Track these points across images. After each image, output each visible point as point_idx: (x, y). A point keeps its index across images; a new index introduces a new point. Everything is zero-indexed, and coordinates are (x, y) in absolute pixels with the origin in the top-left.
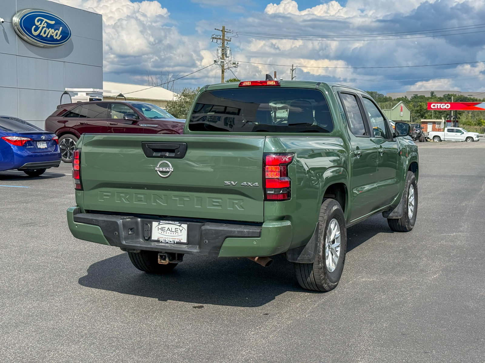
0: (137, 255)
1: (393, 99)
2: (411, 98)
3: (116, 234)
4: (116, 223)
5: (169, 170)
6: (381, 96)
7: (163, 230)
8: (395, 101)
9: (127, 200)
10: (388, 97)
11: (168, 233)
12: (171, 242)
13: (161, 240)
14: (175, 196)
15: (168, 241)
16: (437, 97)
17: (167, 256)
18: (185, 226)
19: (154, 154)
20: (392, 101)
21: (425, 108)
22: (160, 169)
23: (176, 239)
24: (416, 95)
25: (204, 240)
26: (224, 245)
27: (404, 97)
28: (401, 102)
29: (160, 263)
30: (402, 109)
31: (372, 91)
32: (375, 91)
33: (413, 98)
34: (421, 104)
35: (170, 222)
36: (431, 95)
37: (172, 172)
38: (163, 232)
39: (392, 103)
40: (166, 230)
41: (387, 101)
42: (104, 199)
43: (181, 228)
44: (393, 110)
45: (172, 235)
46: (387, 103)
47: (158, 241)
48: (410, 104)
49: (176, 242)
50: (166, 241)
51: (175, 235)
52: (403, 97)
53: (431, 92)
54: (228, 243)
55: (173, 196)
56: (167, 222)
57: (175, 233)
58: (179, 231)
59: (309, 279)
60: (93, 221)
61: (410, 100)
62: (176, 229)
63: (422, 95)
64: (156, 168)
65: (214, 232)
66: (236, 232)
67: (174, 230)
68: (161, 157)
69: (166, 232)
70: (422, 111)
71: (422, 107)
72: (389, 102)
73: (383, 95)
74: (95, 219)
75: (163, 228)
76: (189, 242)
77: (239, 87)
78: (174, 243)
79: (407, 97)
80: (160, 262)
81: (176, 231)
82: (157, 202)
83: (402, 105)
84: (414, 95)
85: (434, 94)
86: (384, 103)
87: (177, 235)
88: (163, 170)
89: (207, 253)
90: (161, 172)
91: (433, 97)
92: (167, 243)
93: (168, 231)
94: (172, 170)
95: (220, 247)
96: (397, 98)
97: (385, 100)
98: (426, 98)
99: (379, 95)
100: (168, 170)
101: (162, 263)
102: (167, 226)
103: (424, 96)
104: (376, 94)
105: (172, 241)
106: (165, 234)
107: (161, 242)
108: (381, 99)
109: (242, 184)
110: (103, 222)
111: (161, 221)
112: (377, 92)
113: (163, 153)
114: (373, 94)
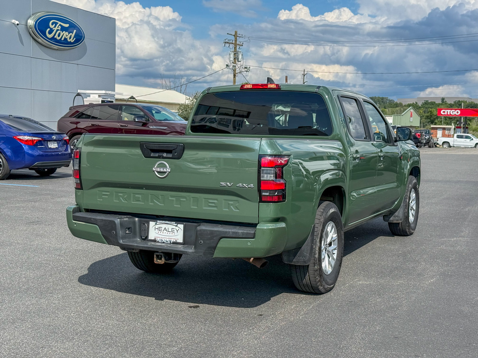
0: (136, 255)
1: (404, 104)
2: (422, 104)
3: (113, 233)
4: (114, 222)
5: (167, 170)
6: (391, 101)
7: (160, 230)
8: (406, 107)
9: (125, 199)
10: (399, 103)
11: (164, 233)
12: (167, 242)
13: (158, 239)
14: (172, 196)
15: (164, 241)
16: (448, 103)
17: (163, 255)
18: (181, 226)
19: (152, 155)
20: (402, 107)
21: (435, 114)
22: (157, 170)
23: (172, 239)
24: (427, 101)
25: (199, 240)
26: (219, 245)
27: (415, 103)
28: (411, 107)
29: (156, 263)
30: (411, 115)
31: (383, 97)
32: (386, 97)
33: (424, 104)
34: (431, 110)
35: (167, 222)
36: (442, 101)
37: (169, 172)
38: (160, 232)
39: (403, 108)
40: (163, 230)
41: (398, 107)
42: (103, 198)
43: (177, 228)
44: (402, 115)
45: (168, 234)
46: (397, 108)
47: (155, 241)
48: (420, 110)
49: (173, 242)
50: (162, 241)
51: (171, 235)
52: (413, 103)
53: (441, 98)
54: (223, 243)
55: (170, 197)
56: (164, 222)
57: (171, 233)
59: (304, 281)
60: (92, 220)
61: (420, 106)
62: (173, 229)
63: (433, 101)
64: (154, 168)
65: (209, 232)
66: (231, 233)
67: (170, 230)
68: (159, 157)
69: (163, 232)
70: (433, 117)
71: (432, 113)
72: (399, 108)
73: (393, 100)
74: (93, 218)
75: (160, 228)
76: (185, 242)
77: (240, 90)
78: (171, 243)
79: (418, 103)
80: (157, 261)
81: (173, 231)
82: (154, 202)
83: (412, 110)
84: (425, 101)
85: (444, 101)
86: (395, 109)
87: (173, 235)
88: (160, 170)
89: (202, 253)
90: (158, 172)
91: (443, 104)
92: (164, 242)
94: (169, 171)
95: (215, 248)
96: (407, 104)
97: (395, 106)
98: (436, 104)
99: (390, 101)
100: (165, 170)
101: (158, 263)
102: (164, 226)
103: (435, 102)
104: (386, 100)
105: (168, 240)
106: (162, 234)
107: (158, 241)
108: (391, 105)
109: (238, 185)
110: (101, 221)
111: (158, 221)
112: (387, 98)
113: (161, 154)
114: (384, 99)
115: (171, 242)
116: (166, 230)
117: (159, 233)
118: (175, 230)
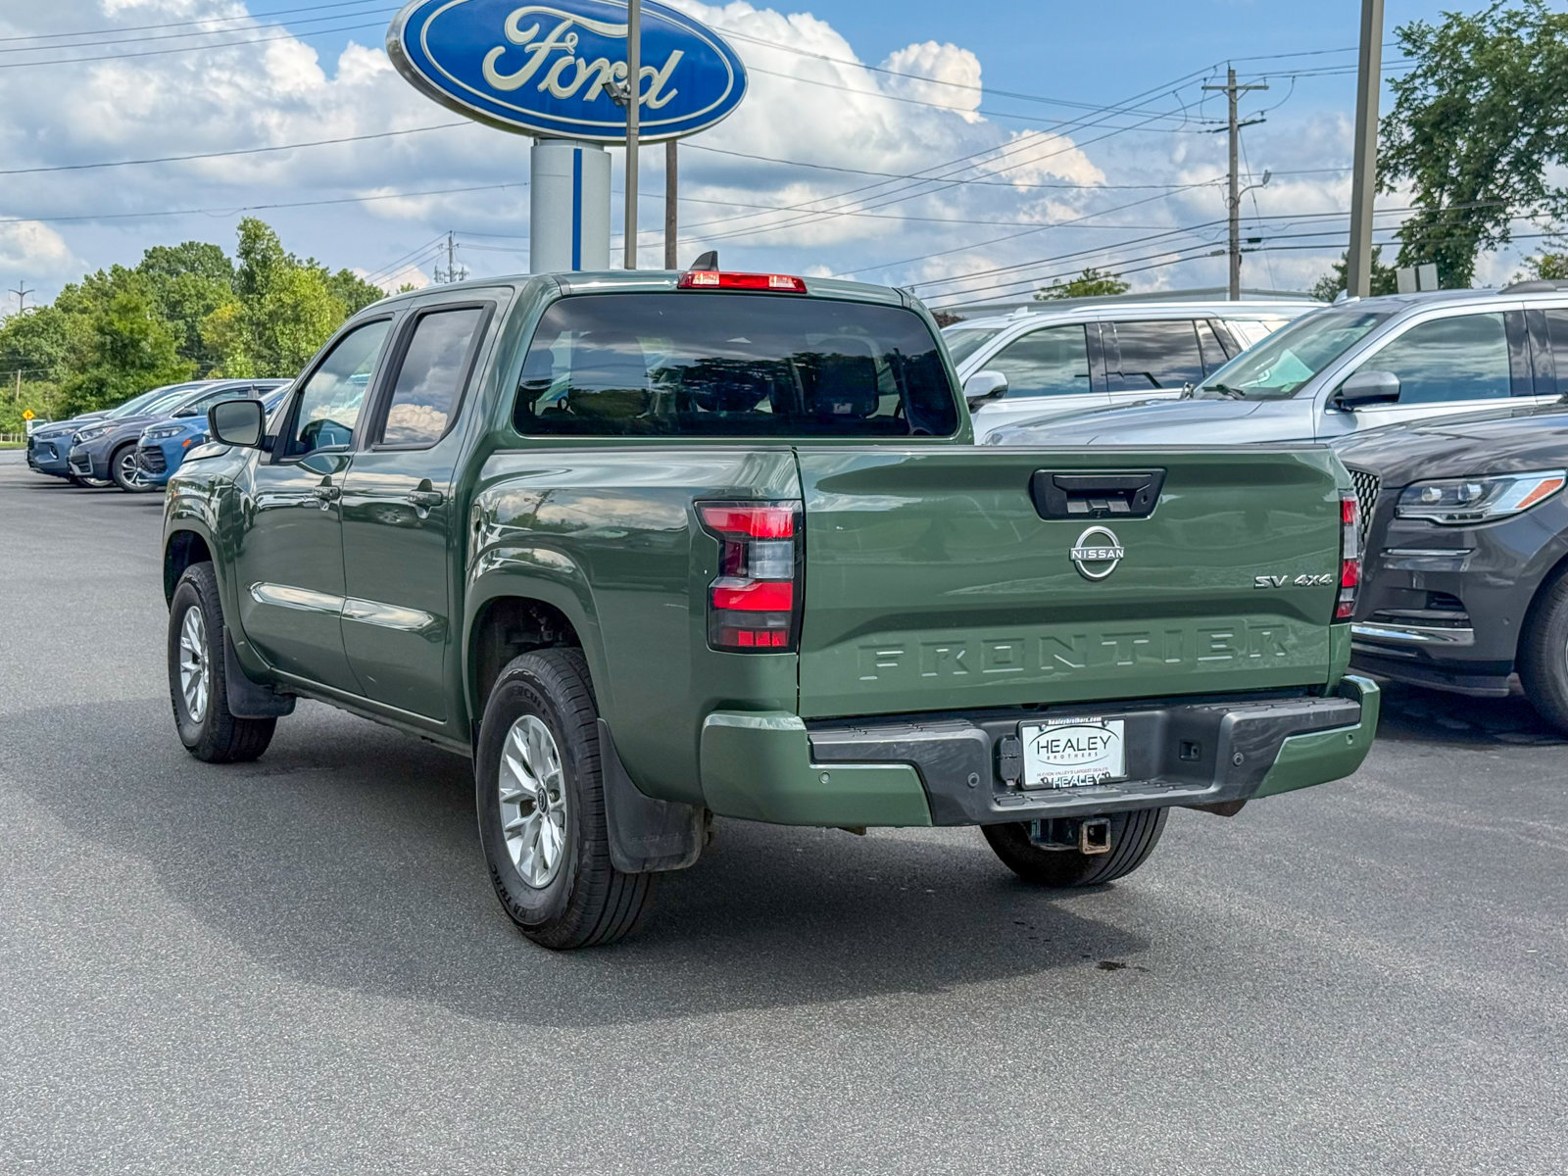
5: (1115, 555)
7: (1054, 749)
9: (961, 665)
11: (1066, 756)
12: (1086, 784)
13: (1053, 779)
14: (1108, 636)
15: (1077, 782)
18: (1118, 726)
19: (1075, 507)
23: (1089, 770)
35: (1078, 720)
37: (1122, 559)
38: (1052, 755)
40: (1061, 749)
42: (877, 672)
43: (1105, 735)
45: (1080, 760)
47: (1045, 787)
49: (1099, 781)
50: (1071, 783)
51: (1087, 759)
55: (1101, 638)
56: (1068, 721)
57: (1088, 751)
58: (1100, 745)
62: (1092, 741)
64: (1073, 551)
67: (1084, 744)
68: (1092, 515)
75: (1054, 743)
76: (1131, 774)
78: (1095, 784)
81: (1092, 746)
82: (1053, 662)
87: (1093, 757)
90: (1086, 562)
92: (1075, 786)
93: (1069, 751)
94: (1122, 555)
100: (1111, 554)
102: (1063, 736)
106: (1059, 761)
107: (1058, 788)
111: (1050, 722)
115: (1094, 780)
116: (1072, 746)
117: (1052, 760)
118: (1098, 740)
